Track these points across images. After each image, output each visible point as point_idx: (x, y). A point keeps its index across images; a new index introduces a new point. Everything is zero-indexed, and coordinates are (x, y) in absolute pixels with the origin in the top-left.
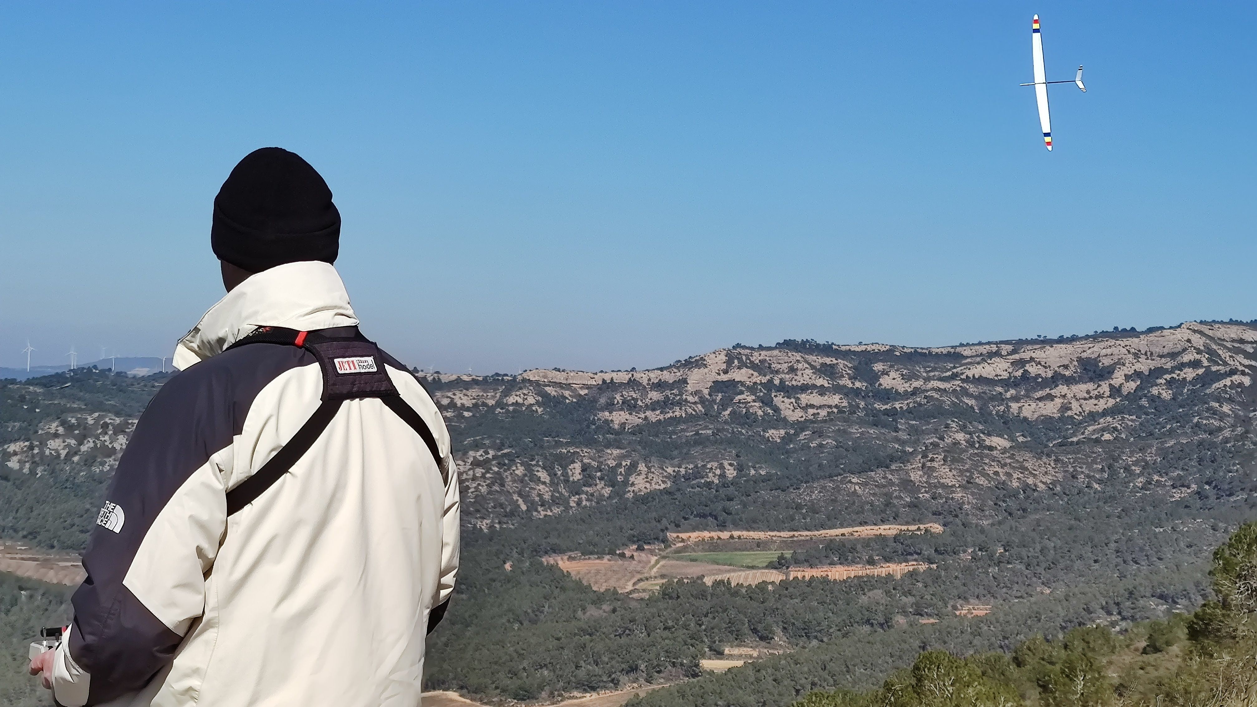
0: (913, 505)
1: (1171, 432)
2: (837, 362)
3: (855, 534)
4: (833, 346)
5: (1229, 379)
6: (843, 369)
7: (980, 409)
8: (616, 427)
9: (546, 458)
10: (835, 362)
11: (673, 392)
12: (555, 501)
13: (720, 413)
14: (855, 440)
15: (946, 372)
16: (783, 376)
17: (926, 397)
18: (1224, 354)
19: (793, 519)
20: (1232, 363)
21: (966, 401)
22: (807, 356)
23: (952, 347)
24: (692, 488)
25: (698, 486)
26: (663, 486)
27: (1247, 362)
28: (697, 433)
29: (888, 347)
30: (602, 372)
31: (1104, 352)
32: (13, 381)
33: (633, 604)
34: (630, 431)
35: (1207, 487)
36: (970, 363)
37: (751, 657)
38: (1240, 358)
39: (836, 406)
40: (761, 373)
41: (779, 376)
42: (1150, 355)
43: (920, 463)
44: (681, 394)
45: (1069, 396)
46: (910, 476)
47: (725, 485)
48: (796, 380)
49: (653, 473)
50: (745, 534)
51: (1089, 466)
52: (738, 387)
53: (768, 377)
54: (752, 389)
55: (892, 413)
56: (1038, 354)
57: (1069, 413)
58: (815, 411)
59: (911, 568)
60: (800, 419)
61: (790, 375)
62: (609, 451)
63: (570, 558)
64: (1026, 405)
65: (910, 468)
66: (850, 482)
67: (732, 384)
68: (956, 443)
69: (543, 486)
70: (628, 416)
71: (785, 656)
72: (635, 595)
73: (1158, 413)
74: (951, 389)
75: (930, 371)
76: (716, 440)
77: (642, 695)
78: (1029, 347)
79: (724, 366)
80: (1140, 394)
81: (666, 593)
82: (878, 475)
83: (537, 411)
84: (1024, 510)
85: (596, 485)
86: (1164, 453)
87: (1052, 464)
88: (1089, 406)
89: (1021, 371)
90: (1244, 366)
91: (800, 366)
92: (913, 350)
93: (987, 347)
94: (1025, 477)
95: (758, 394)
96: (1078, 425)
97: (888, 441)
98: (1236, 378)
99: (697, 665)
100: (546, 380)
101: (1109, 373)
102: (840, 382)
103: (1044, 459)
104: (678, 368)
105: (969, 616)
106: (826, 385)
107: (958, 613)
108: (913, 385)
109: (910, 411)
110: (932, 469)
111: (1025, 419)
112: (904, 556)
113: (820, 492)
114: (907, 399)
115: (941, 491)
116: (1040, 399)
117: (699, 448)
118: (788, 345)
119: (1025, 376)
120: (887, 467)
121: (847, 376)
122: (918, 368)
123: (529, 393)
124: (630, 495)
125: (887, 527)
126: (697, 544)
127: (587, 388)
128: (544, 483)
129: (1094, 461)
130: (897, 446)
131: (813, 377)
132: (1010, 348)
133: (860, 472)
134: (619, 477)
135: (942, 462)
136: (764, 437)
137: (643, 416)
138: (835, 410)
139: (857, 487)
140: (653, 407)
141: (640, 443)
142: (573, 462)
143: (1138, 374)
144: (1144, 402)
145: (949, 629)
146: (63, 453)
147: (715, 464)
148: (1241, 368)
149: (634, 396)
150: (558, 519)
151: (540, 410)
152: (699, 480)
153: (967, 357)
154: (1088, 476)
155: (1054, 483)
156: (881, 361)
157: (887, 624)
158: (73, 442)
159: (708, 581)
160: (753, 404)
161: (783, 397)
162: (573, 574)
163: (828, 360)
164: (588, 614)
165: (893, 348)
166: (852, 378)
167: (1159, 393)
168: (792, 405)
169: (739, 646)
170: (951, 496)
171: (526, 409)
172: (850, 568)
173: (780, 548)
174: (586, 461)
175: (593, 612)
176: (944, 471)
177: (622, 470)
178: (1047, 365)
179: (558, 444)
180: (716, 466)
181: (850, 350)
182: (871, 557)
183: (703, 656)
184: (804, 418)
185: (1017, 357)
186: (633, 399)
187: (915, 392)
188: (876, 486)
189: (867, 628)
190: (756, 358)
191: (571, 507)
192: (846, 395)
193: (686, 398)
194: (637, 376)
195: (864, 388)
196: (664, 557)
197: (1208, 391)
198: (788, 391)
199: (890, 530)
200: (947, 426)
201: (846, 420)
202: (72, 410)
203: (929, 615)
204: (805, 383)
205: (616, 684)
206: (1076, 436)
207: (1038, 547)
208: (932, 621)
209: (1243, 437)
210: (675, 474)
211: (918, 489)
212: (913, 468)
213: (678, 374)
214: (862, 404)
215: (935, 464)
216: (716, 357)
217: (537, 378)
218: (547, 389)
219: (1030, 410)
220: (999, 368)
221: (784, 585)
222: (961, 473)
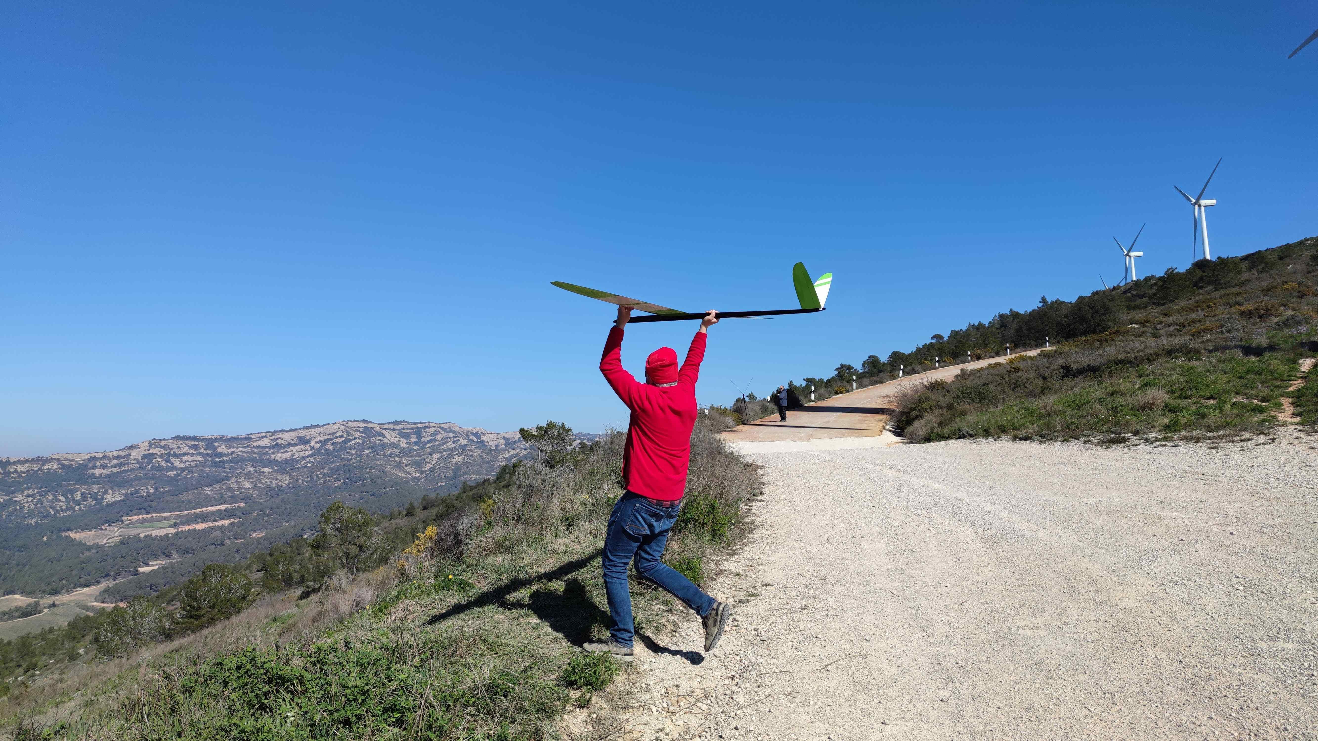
0: (232, 497)
1: (333, 462)
2: (198, 443)
3: (207, 510)
4: (197, 437)
5: (354, 441)
6: (201, 446)
7: (259, 458)
8: (97, 475)
9: (63, 491)
11: (124, 459)
12: (68, 509)
13: (146, 467)
14: (207, 473)
15: (245, 445)
16: (175, 450)
17: (236, 455)
18: (352, 432)
19: (180, 507)
20: (355, 435)
21: (253, 455)
22: (185, 442)
23: (247, 435)
24: (134, 498)
25: (136, 497)
26: (120, 498)
27: (360, 435)
28: (136, 476)
29: (220, 436)
30: (90, 453)
31: (307, 434)
33: (106, 549)
34: (104, 477)
35: (347, 480)
36: (255, 441)
37: (162, 564)
38: (358, 433)
39: (199, 461)
40: (165, 449)
41: (173, 450)
42: (325, 434)
43: (235, 480)
44: (128, 460)
45: (294, 451)
46: (231, 486)
47: (149, 496)
48: (180, 451)
49: (115, 493)
50: (159, 515)
51: (303, 476)
52: (155, 456)
53: (168, 451)
54: (161, 456)
55: (223, 462)
57: (294, 457)
58: (189, 463)
59: (232, 521)
60: (182, 467)
61: (178, 449)
62: (94, 486)
63: (76, 532)
64: (277, 455)
65: (230, 483)
66: (205, 490)
67: (152, 454)
68: (249, 472)
70: (103, 471)
71: (177, 562)
72: (107, 545)
73: (328, 455)
74: (247, 451)
75: (238, 445)
76: (144, 478)
77: (111, 586)
78: (278, 433)
79: (148, 448)
80: (321, 448)
81: (122, 542)
82: (217, 486)
83: (58, 471)
84: (278, 495)
85: (88, 500)
86: (331, 469)
87: (288, 477)
88: (302, 454)
89: (275, 442)
91: (182, 446)
92: (231, 437)
93: (261, 434)
94: (278, 482)
95: (164, 458)
96: (298, 462)
97: (221, 473)
98: (357, 441)
99: (137, 571)
100: (63, 458)
101: (309, 441)
102: (200, 451)
103: (285, 475)
104: (126, 450)
105: (256, 537)
106: (194, 453)
107: (251, 537)
108: (231, 451)
109: (230, 460)
110: (240, 482)
111: (277, 460)
112: (229, 517)
113: (192, 495)
114: (229, 456)
115: (244, 491)
116: (283, 453)
117: (137, 482)
118: (177, 438)
119: (277, 445)
120: (221, 483)
121: (203, 448)
122: (233, 444)
123: (54, 464)
124: (104, 504)
126: (137, 521)
127: (83, 460)
128: (63, 502)
129: (305, 474)
130: (225, 474)
131: (188, 450)
132: (271, 434)
133: (209, 486)
134: (99, 496)
135: (244, 479)
136: (166, 475)
137: (110, 470)
139: (208, 492)
140: (115, 466)
141: (109, 481)
142: (77, 492)
143: (320, 441)
144: (323, 451)
145: (248, 543)
147: (145, 488)
148: (358, 437)
149: (106, 462)
150: (70, 515)
151: (60, 471)
152: (137, 495)
153: (254, 438)
154: (303, 480)
155: (289, 484)
156: (218, 442)
157: (222, 544)
159: (142, 536)
160: (161, 462)
161: (175, 459)
162: (77, 539)
163: (194, 443)
164: (85, 555)
165: (223, 437)
166: (206, 449)
167: (329, 448)
168: (179, 461)
169: (156, 560)
170: (248, 492)
171: (53, 471)
172: (206, 524)
173: (175, 519)
174: (83, 491)
175: (87, 554)
176: (245, 483)
177: (101, 493)
178: (285, 440)
179: (69, 485)
181: (204, 438)
182: (215, 518)
183: (140, 567)
184: (184, 466)
185: (273, 437)
187: (232, 453)
188: (216, 491)
189: (213, 546)
190: (162, 443)
191: (76, 511)
192: (203, 456)
193: (130, 462)
194: (107, 454)
195: (210, 453)
196: (121, 528)
197: (346, 446)
198: (177, 456)
199: (222, 507)
200: (246, 465)
201: (203, 466)
203: (240, 539)
204: (185, 452)
205: (99, 582)
206: (297, 465)
207: (284, 508)
208: (241, 541)
209: (360, 461)
210: (126, 493)
211: (234, 491)
212: (232, 483)
213: (127, 452)
214: (210, 459)
215: (241, 480)
216: (144, 444)
217: (58, 458)
218: (63, 462)
219: (279, 457)
220: (266, 442)
221: (176, 533)
222: (252, 483)
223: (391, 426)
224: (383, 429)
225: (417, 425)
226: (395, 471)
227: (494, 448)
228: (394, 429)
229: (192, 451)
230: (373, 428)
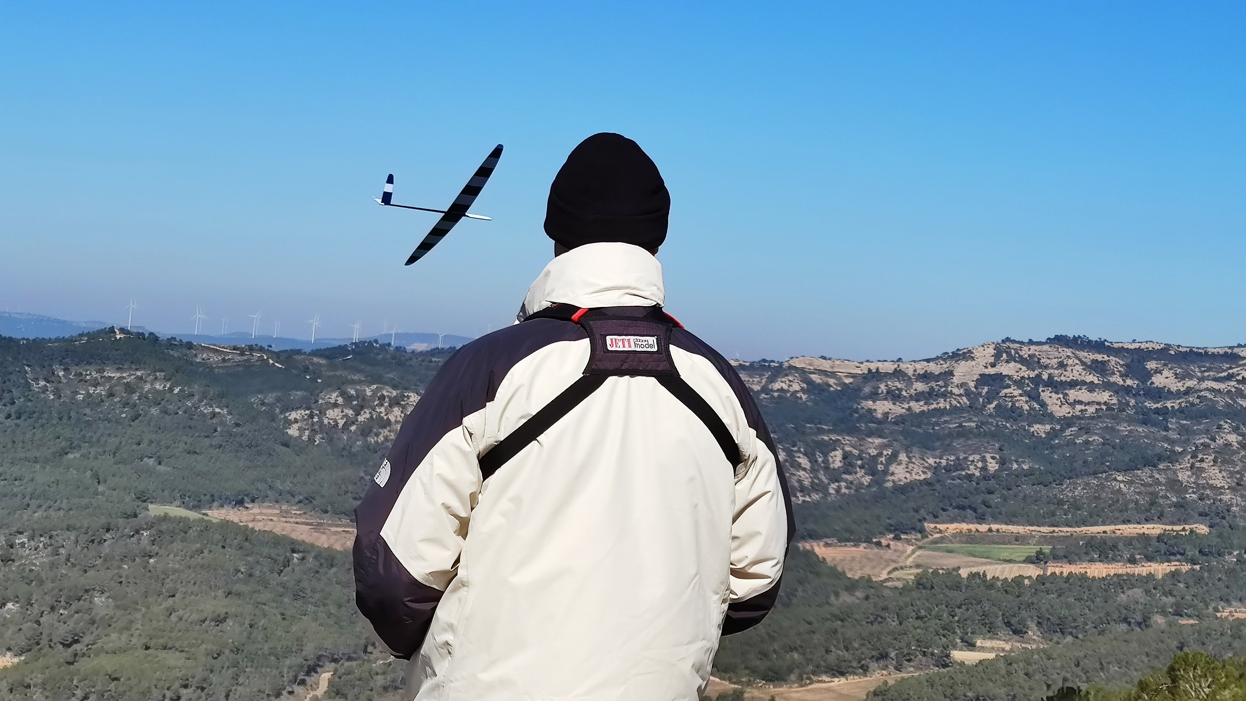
0: (1178, 506)
2: (1108, 358)
3: (1117, 531)
4: (1106, 343)
6: (1115, 366)
8: (879, 416)
9: (807, 445)
10: (1106, 358)
11: (938, 383)
12: (815, 487)
13: (985, 407)
14: (1123, 438)
15: (1222, 372)
16: (1052, 371)
17: (1199, 397)
19: (1053, 514)
21: (1241, 403)
22: (1078, 352)
23: (1230, 348)
24: (953, 480)
25: (959, 479)
26: (923, 477)
28: (961, 426)
29: (1162, 346)
30: (868, 361)
32: (299, 352)
33: (886, 593)
34: (893, 420)
37: (1003, 650)
39: (1105, 403)
40: (1030, 367)
41: (1048, 372)
43: (1189, 463)
44: (946, 386)
46: (1178, 476)
47: (986, 478)
48: (1065, 376)
49: (914, 463)
50: (1004, 527)
52: (1005, 381)
53: (1036, 372)
54: (1019, 383)
55: (1164, 412)
58: (1083, 408)
59: (1173, 569)
60: (1066, 415)
61: (1060, 370)
62: (870, 440)
63: (827, 545)
65: (1178, 468)
66: (1115, 479)
67: (1000, 377)
68: (1228, 445)
69: (804, 473)
70: (891, 406)
71: (1038, 651)
72: (889, 584)
74: (1226, 390)
75: (1204, 371)
76: (978, 433)
77: (891, 682)
79: (992, 360)
81: (921, 583)
82: (1144, 474)
83: (801, 398)
85: (856, 473)
91: (1070, 362)
92: (1188, 350)
95: (1025, 389)
97: (1156, 439)
99: (948, 656)
100: (812, 368)
102: (1111, 379)
104: (944, 360)
105: (1231, 619)
106: (1096, 382)
107: (1219, 615)
108: (1187, 385)
109: (1181, 411)
110: (1202, 470)
112: (1168, 556)
113: (1083, 489)
114: (1179, 399)
115: (1209, 493)
117: (961, 440)
118: (1060, 340)
120: (1155, 466)
121: (1118, 373)
122: (1193, 368)
123: (794, 379)
124: (889, 485)
125: (1151, 526)
126: (954, 536)
127: (852, 377)
128: (804, 469)
130: (1166, 445)
131: (1083, 374)
133: (1126, 470)
134: (879, 466)
135: (1212, 463)
136: (1028, 431)
137: (906, 406)
138: (1104, 407)
139: (1122, 485)
140: (918, 397)
141: (902, 433)
142: (835, 450)
145: (1208, 631)
146: (341, 423)
149: (899, 386)
150: (816, 504)
151: (804, 397)
152: (959, 472)
153: (1245, 358)
156: (1155, 359)
157: (1144, 623)
158: (350, 412)
159: (964, 573)
160: (1020, 398)
161: (1050, 393)
162: (828, 560)
163: (1099, 357)
164: (841, 600)
165: (1168, 347)
166: (1123, 376)
168: (1059, 400)
169: (991, 638)
170: (1219, 498)
171: (791, 395)
172: (1110, 566)
173: (1039, 543)
174: (848, 449)
175: (846, 598)
176: (1214, 472)
177: (883, 459)
179: (821, 431)
180: (978, 458)
181: (1123, 347)
182: (1132, 556)
183: (955, 647)
184: (1071, 414)
186: (898, 389)
187: (1188, 391)
188: (1142, 485)
189: (1124, 627)
190: (1025, 352)
191: (830, 494)
192: (1116, 392)
193: (951, 390)
194: (903, 366)
195: (1135, 386)
196: (920, 548)
198: (1056, 387)
199: (1154, 529)
200: (1220, 427)
201: (1114, 418)
202: (353, 382)
203: (1190, 616)
204: (1075, 378)
205: (865, 670)
208: (1191, 622)
210: (936, 465)
211: (1185, 490)
212: (1181, 468)
213: (945, 366)
214: (1132, 402)
215: (1204, 465)
216: (984, 350)
217: (802, 366)
218: (812, 376)
221: (1041, 580)
222: (1232, 474)
229: (1091, 378)
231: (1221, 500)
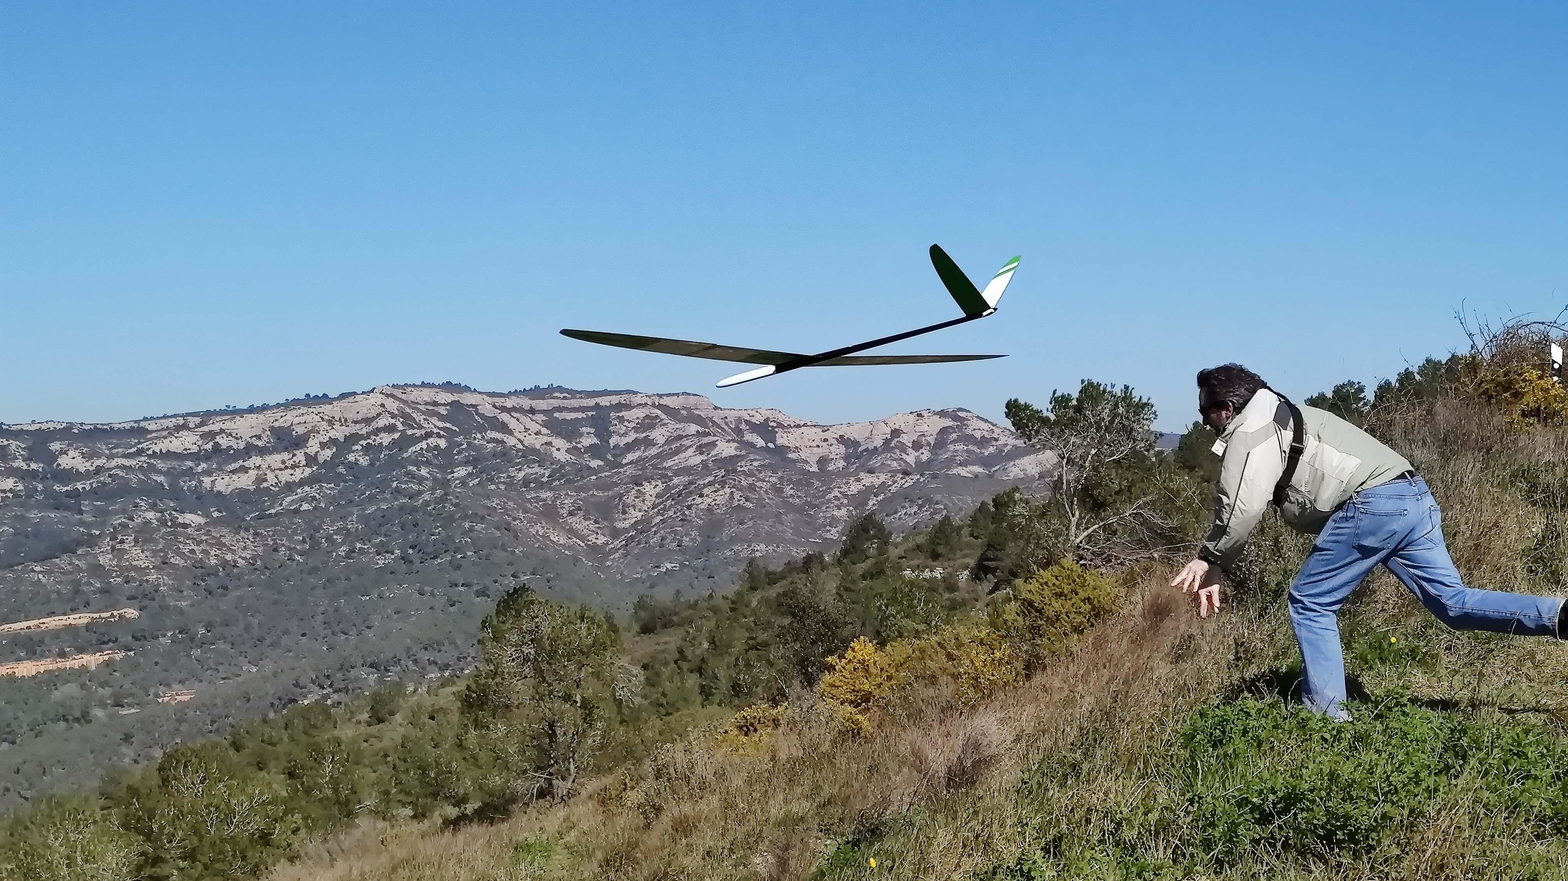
0: (104, 591)
1: (371, 499)
2: (8, 443)
3: (42, 625)
5: (425, 442)
6: (16, 450)
7: (170, 485)
10: (6, 443)
14: (35, 526)
15: (130, 448)
17: (110, 476)
18: (419, 418)
20: (427, 426)
21: (155, 478)
23: (136, 422)
27: (441, 424)
29: (64, 425)
31: (296, 420)
35: (411, 551)
36: (156, 438)
38: (435, 420)
39: (11, 490)
42: (344, 422)
43: (109, 545)
45: (263, 467)
46: (99, 561)
51: (290, 538)
55: (76, 494)
56: (228, 426)
57: (265, 485)
59: (106, 658)
64: (219, 479)
65: (98, 552)
66: (33, 571)
68: (147, 523)
73: (357, 479)
74: (138, 466)
75: (112, 448)
78: (219, 419)
80: (337, 461)
82: (63, 562)
84: (226, 588)
86: (364, 519)
87: (251, 538)
88: (285, 476)
89: (211, 443)
90: (439, 428)
92: (92, 427)
93: (174, 420)
94: (222, 553)
96: (274, 497)
97: (70, 524)
98: (432, 441)
101: (304, 441)
102: (13, 464)
103: (242, 533)
105: (173, 703)
107: (160, 700)
108: (95, 464)
109: (94, 492)
110: (124, 551)
111: (219, 493)
112: (99, 645)
114: (90, 479)
115: (134, 574)
116: (233, 472)
119: (217, 447)
120: (73, 552)
121: (20, 458)
122: (99, 446)
125: (77, 616)
129: (295, 533)
130: (81, 529)
132: (198, 420)
133: (43, 559)
135: (133, 544)
138: (10, 495)
139: (41, 576)
143: (333, 441)
144: (341, 470)
145: (152, 719)
148: (435, 430)
153: (154, 431)
154: (290, 549)
155: (254, 558)
156: (58, 440)
157: (85, 718)
165: (70, 426)
166: (28, 460)
167: (356, 459)
170: (145, 579)
172: (39, 663)
176: (136, 553)
178: (238, 436)
181: (22, 429)
182: (61, 649)
185: (206, 429)
187: (98, 471)
188: (61, 573)
189: (62, 724)
192: (21, 478)
195: (41, 470)
197: (405, 455)
199: (81, 619)
200: (136, 505)
201: (22, 505)
203: (131, 706)
206: (274, 508)
207: (242, 625)
208: (133, 711)
209: (443, 499)
211: (108, 574)
212: (101, 552)
214: (40, 487)
215: (126, 546)
219: (224, 484)
220: (187, 442)
222: (155, 553)
223: (526, 403)
224: (504, 409)
225: (598, 400)
226: (538, 529)
227: (814, 469)
228: (532, 411)
230: (474, 406)
231: (147, 581)
